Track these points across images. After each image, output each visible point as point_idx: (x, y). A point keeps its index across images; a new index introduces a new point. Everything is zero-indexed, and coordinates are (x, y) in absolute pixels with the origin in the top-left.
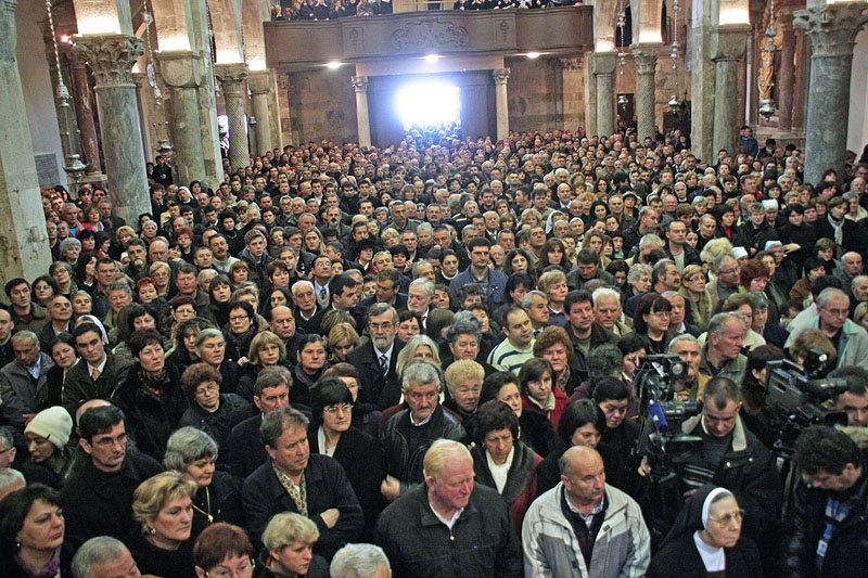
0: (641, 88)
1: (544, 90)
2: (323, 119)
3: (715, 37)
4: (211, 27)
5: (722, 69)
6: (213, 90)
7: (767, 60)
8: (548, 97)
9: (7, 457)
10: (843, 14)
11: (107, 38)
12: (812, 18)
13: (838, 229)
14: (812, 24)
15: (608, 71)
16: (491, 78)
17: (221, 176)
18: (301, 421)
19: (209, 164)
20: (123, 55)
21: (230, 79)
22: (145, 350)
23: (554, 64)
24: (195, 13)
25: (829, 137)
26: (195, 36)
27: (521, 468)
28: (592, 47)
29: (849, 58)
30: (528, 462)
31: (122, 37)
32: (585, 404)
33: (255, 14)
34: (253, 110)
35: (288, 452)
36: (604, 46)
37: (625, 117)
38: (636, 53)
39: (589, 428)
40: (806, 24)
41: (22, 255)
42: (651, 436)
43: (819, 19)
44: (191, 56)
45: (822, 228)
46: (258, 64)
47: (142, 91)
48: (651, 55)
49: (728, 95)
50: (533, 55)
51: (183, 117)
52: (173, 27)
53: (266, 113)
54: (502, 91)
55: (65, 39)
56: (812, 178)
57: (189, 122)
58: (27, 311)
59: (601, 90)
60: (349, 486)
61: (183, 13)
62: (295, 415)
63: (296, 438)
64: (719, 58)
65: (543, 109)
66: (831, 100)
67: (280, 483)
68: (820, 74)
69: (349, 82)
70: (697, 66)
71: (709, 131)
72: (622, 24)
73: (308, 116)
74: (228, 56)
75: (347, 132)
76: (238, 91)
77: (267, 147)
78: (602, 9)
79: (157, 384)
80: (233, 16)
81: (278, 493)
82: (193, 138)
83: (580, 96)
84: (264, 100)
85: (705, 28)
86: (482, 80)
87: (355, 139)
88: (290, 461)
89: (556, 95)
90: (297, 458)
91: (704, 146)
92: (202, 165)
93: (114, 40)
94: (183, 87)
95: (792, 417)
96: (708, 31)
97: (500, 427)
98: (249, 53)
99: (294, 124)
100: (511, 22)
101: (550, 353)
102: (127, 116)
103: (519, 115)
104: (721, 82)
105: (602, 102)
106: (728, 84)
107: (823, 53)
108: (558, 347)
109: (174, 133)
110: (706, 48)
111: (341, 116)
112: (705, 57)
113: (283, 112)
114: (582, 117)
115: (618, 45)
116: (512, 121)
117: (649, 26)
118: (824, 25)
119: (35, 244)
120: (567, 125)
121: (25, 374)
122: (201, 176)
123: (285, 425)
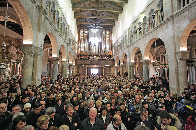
0: (121, 70)
1: (109, 70)
2: (81, 72)
3: (130, 64)
4: (69, 59)
5: (131, 67)
6: (68, 66)
7: (137, 67)
8: (109, 71)
9: (20, 111)
10: (147, 61)
11: (55, 57)
12: (143, 61)
13: (150, 87)
14: (143, 62)
15: (117, 68)
16: (102, 68)
17: (67, 77)
18: (72, 106)
19: (66, 75)
20: (57, 60)
21: (70, 65)
22: (51, 95)
23: (110, 67)
24: (67, 57)
25: (146, 76)
26: (67, 59)
27: (108, 118)
28: (115, 65)
29: (148, 66)
30: (109, 117)
31: (57, 57)
32: (118, 107)
33: (74, 58)
34: (73, 70)
35: (69, 112)
36: (116, 65)
37: (119, 74)
38: (120, 66)
39: (119, 112)
40: (142, 62)
41: (36, 82)
42: (130, 113)
43: (144, 61)
44: (66, 61)
45: (148, 87)
46: (74, 64)
47: (59, 66)
48: (122, 66)
49: (132, 71)
50: (108, 66)
51: (63, 69)
52: (64, 58)
53: (74, 70)
54: (104, 70)
55: (50, 57)
56: (145, 81)
57: (64, 70)
58: (35, 90)
59: (116, 70)
60: (80, 118)
61: (66, 56)
62: (71, 105)
63: (71, 109)
64: (131, 66)
65: (108, 72)
66: (146, 71)
67: (68, 117)
68: (145, 68)
69: (85, 67)
70: (128, 67)
71: (130, 75)
72: (118, 62)
73: (80, 71)
74: (70, 63)
75: (84, 74)
76: (71, 67)
77: (74, 74)
78: (116, 61)
79: (51, 101)
80: (72, 58)
81: (67, 119)
82: (64, 72)
83: (113, 71)
84: (74, 69)
85: (129, 62)
86: (101, 68)
87: (85, 74)
88: (69, 114)
89: (110, 71)
90: (71, 113)
91: (130, 77)
92: (65, 75)
93: (56, 58)
94: (64, 65)
95: (154, 111)
96: (129, 63)
97: (105, 109)
98: (73, 63)
99: (78, 72)
100: (105, 61)
101: (113, 99)
102: (56, 67)
103: (105, 73)
104: (131, 69)
105: (116, 72)
106: (132, 69)
107: (145, 65)
108: (115, 99)
109: (62, 71)
110: (129, 65)
111: (84, 71)
112: (129, 66)
113: (76, 70)
114: (113, 74)
115: (118, 65)
116: (105, 74)
117: (122, 62)
118: (144, 62)
119: (39, 81)
120: (111, 75)
121: (31, 99)
122: (65, 76)
123: (69, 107)
